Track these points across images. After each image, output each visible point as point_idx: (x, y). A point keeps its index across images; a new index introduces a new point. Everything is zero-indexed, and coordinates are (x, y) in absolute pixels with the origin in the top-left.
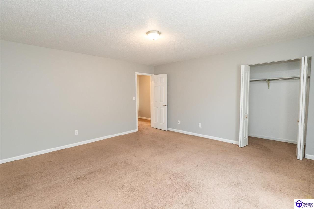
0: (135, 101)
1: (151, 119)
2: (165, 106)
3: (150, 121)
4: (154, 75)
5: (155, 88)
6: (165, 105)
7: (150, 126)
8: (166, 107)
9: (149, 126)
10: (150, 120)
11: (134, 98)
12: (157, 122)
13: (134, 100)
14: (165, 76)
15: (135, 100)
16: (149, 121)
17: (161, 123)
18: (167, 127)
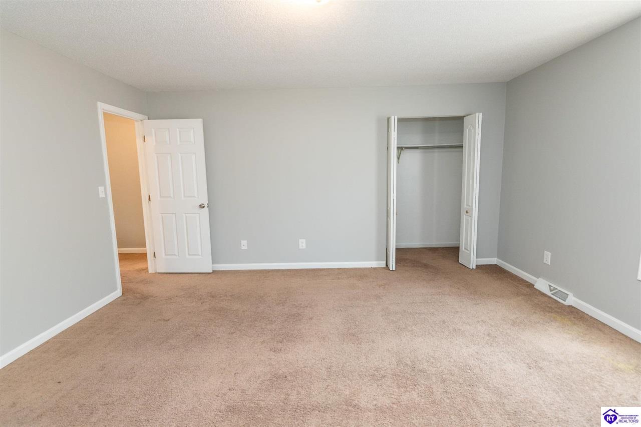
0: (105, 199)
1: (149, 250)
2: (204, 207)
3: (147, 256)
4: (149, 119)
5: (157, 157)
6: (202, 206)
7: (147, 268)
8: (206, 209)
9: (143, 270)
10: (146, 253)
11: (101, 189)
12: (175, 255)
13: (102, 195)
14: (196, 125)
15: (106, 194)
16: (143, 257)
17: (189, 255)
18: (213, 264)
